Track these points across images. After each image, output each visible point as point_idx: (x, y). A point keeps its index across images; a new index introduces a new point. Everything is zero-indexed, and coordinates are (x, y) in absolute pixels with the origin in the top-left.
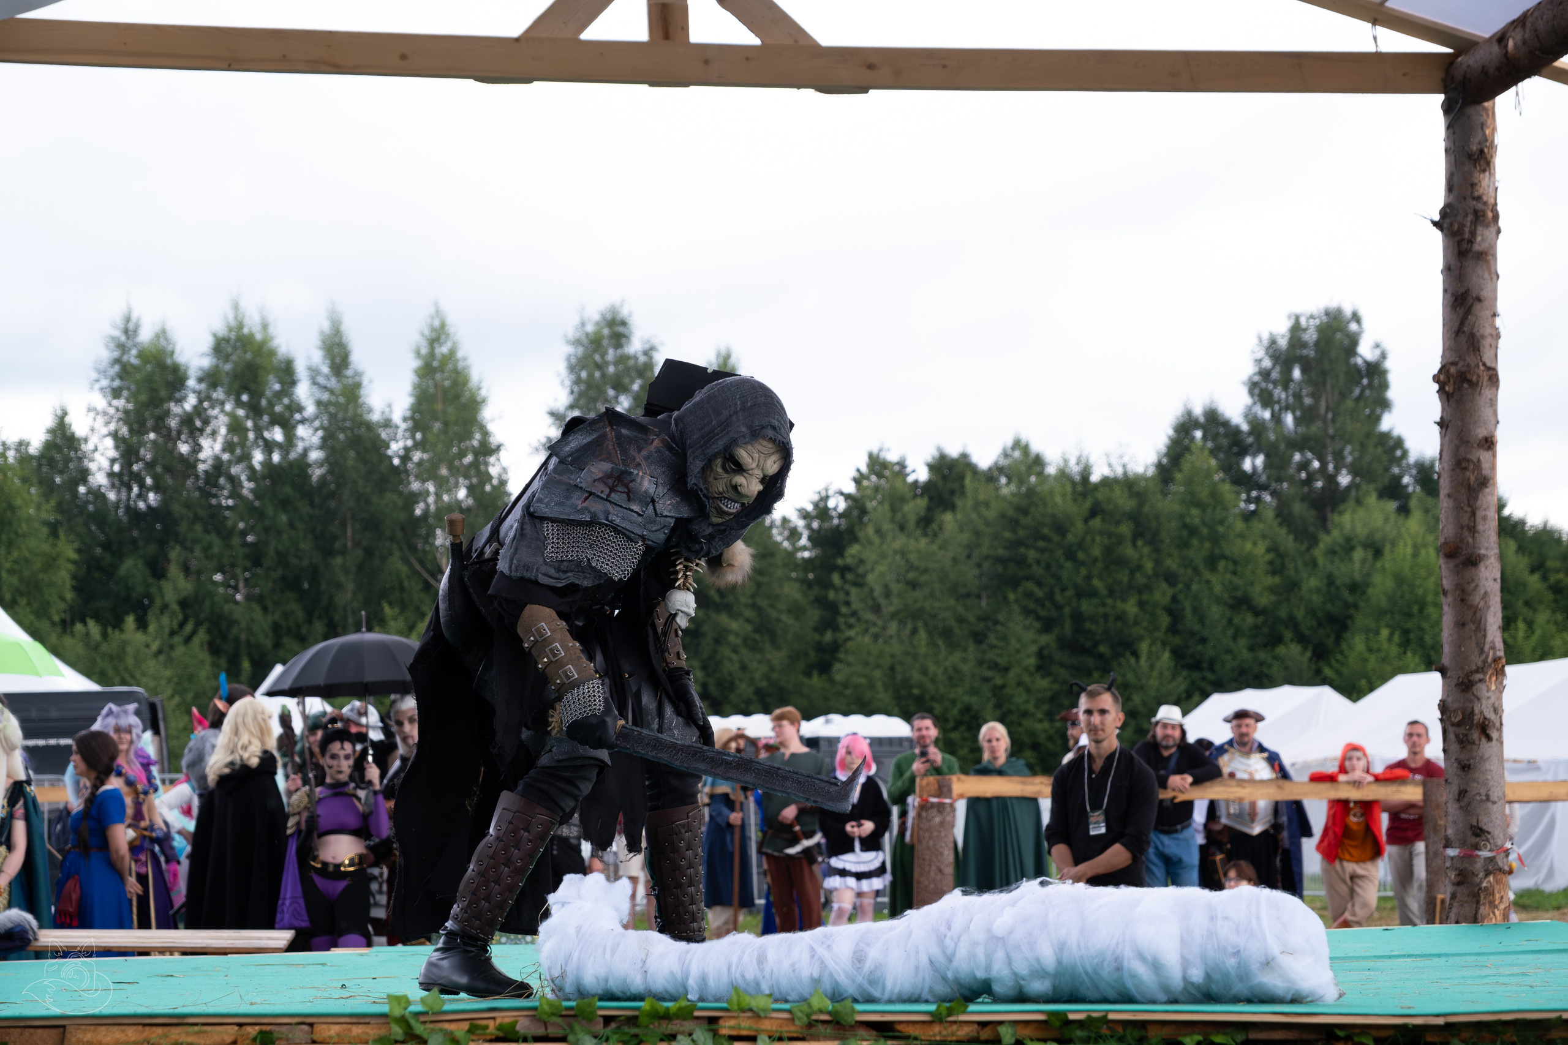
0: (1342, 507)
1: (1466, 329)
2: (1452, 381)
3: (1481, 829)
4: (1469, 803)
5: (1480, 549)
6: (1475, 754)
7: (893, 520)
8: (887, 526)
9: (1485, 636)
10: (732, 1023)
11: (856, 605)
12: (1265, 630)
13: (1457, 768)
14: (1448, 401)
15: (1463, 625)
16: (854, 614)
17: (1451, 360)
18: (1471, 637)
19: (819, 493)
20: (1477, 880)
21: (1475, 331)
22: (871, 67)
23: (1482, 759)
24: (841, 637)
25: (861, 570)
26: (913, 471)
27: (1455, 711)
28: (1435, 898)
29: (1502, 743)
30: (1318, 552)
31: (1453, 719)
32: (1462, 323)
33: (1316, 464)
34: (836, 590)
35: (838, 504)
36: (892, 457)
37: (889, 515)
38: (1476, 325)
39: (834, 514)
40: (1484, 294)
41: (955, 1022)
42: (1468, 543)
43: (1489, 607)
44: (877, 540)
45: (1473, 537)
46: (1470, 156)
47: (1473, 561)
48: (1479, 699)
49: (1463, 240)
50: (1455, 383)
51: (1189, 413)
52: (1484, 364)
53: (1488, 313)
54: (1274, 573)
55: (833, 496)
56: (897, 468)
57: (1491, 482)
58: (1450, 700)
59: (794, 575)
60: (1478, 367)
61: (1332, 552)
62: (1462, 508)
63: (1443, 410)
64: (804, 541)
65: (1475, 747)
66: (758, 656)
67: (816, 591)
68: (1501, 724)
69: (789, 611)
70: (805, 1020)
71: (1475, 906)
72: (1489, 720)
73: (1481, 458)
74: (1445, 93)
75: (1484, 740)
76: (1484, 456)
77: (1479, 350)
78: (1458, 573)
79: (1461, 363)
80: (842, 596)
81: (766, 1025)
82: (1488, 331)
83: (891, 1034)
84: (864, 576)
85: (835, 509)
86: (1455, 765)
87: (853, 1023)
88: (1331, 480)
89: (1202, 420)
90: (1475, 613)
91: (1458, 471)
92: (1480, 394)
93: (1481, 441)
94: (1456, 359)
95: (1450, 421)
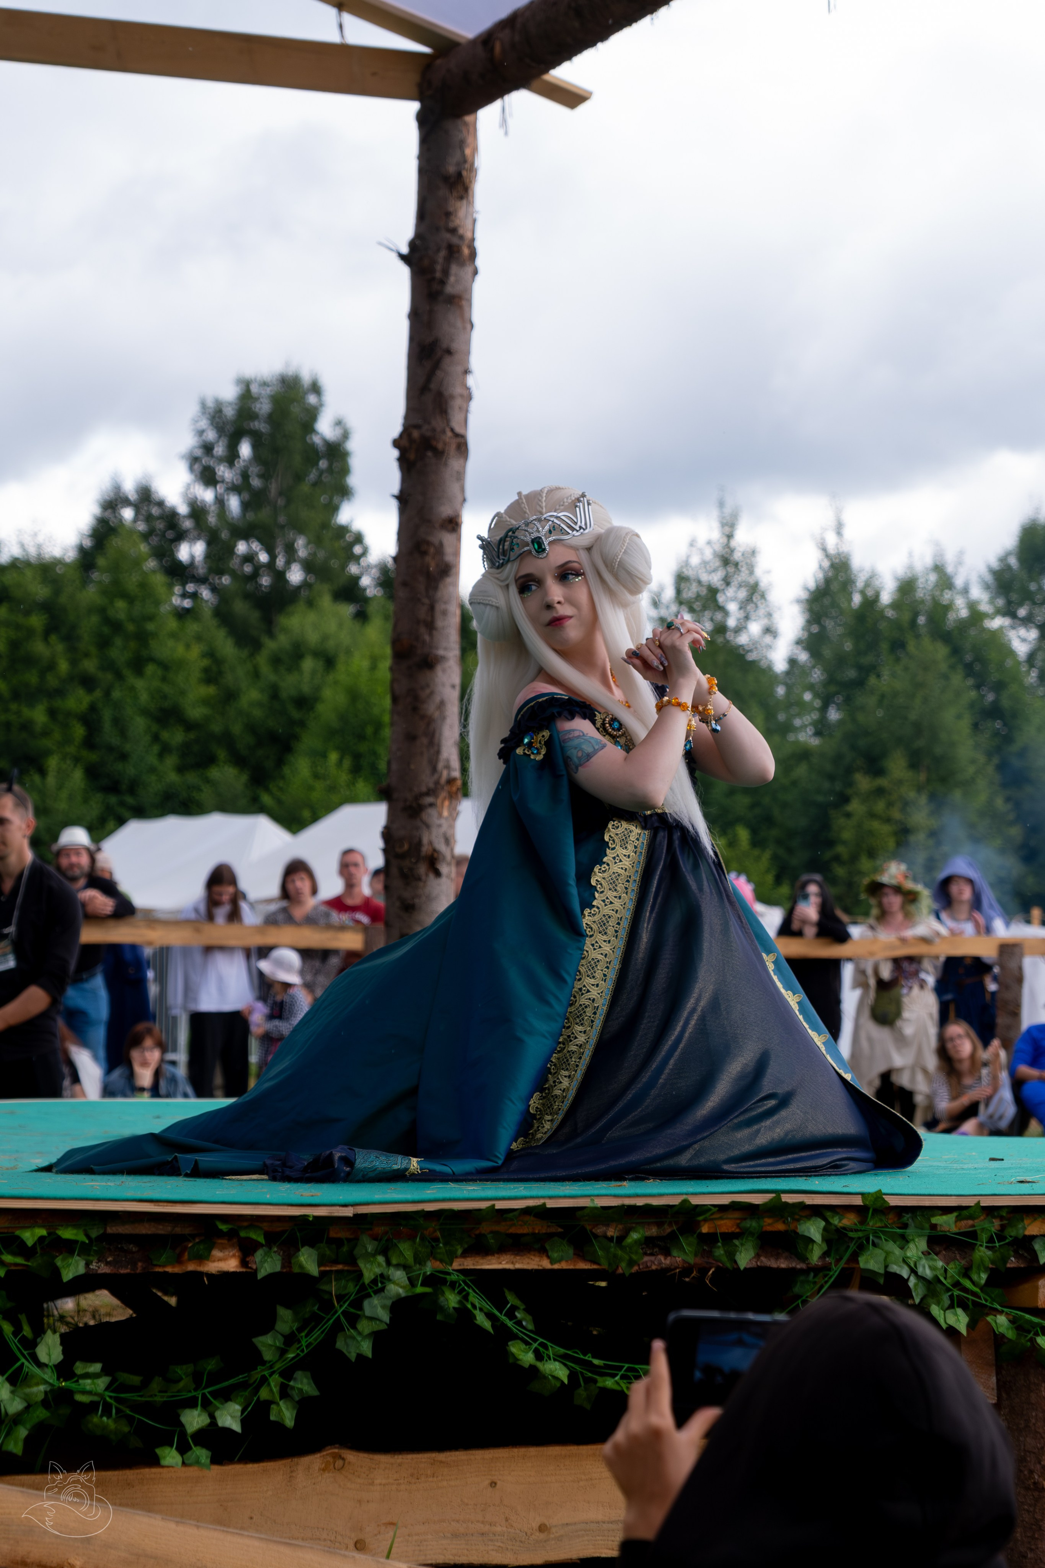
0: (290, 609)
1: (433, 386)
2: (414, 446)
5: (438, 648)
9: (439, 752)
12: (197, 749)
13: (399, 908)
14: (410, 470)
15: (414, 738)
17: (414, 422)
18: (420, 752)
21: (443, 389)
30: (262, 660)
31: (397, 848)
32: (428, 379)
33: (264, 557)
38: (446, 382)
40: (454, 346)
42: (424, 641)
45: (431, 635)
46: (446, 179)
47: (430, 663)
48: (428, 827)
49: (434, 278)
50: (417, 450)
51: (119, 489)
52: (453, 430)
53: (459, 369)
57: (454, 570)
58: (394, 826)
60: (446, 433)
61: (277, 660)
62: (420, 600)
63: (403, 480)
73: (444, 541)
74: (421, 101)
75: (432, 876)
76: (447, 538)
77: (446, 411)
78: (411, 676)
79: (425, 428)
82: (458, 390)
88: (281, 575)
89: (133, 497)
90: (428, 724)
91: (416, 555)
92: (446, 464)
93: (444, 521)
94: (420, 422)
95: (410, 495)
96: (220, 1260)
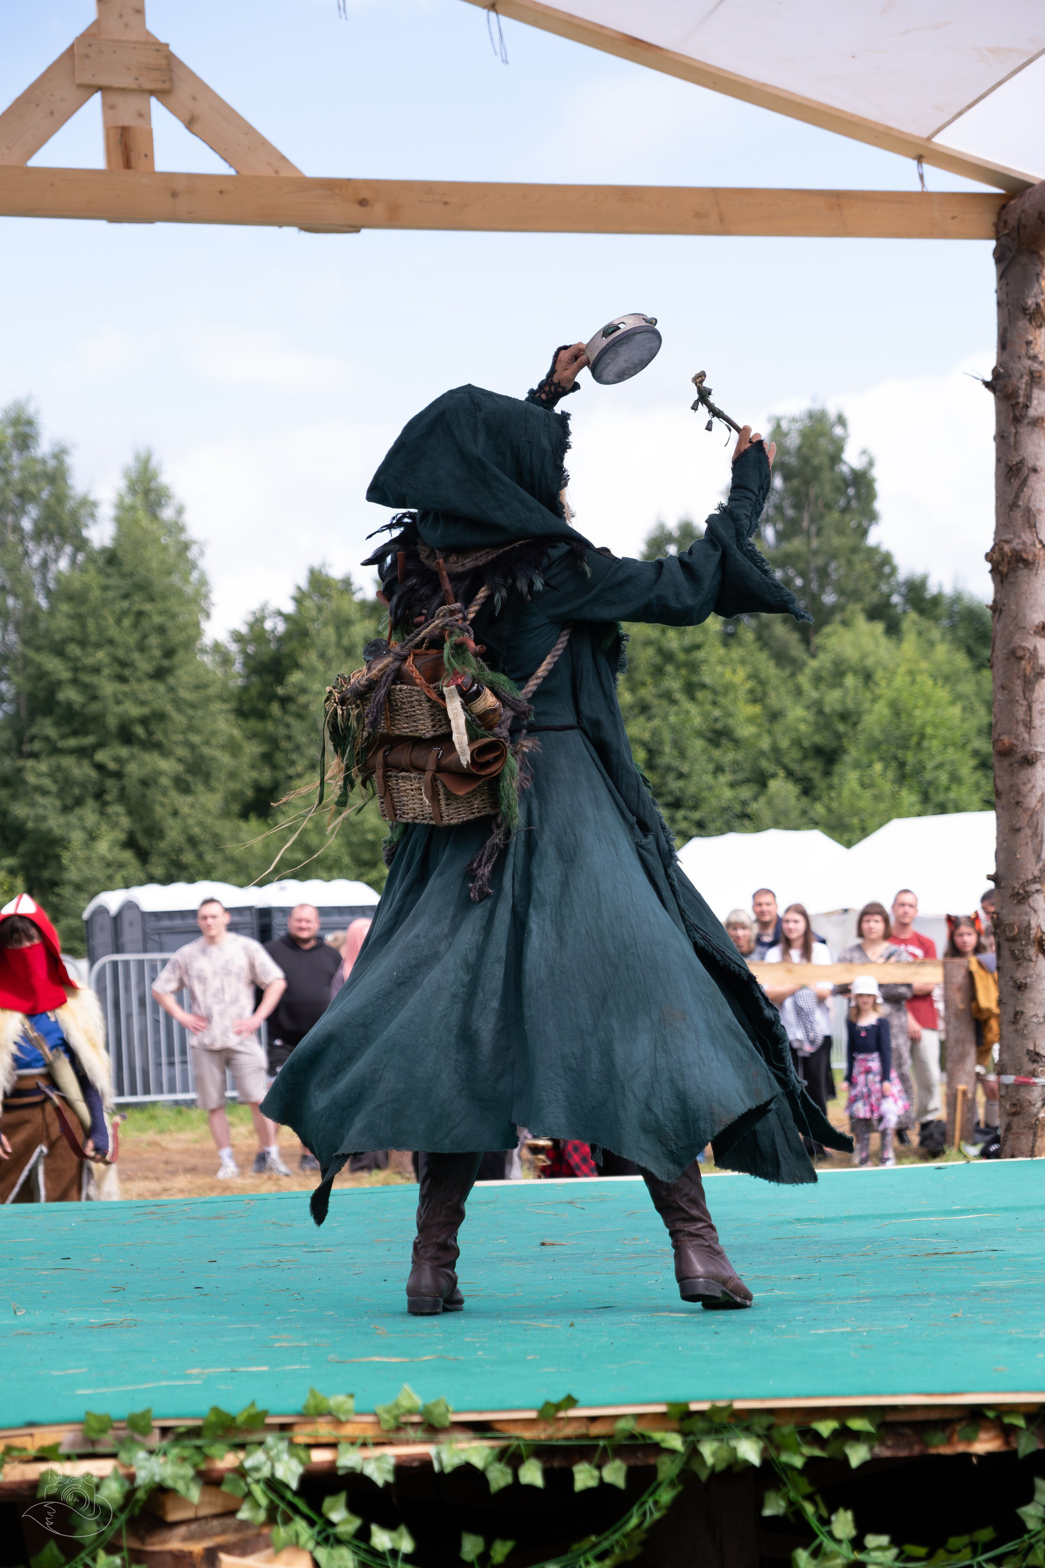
0: (827, 629)
1: (1021, 503)
2: (1006, 559)
3: (1038, 1054)
4: (1026, 1026)
5: (1036, 746)
6: (1032, 972)
7: (338, 644)
8: (331, 652)
9: (1041, 842)
10: (308, 1429)
12: (747, 766)
13: (1013, 987)
14: (1002, 582)
15: (1019, 830)
16: (298, 748)
17: (1005, 537)
18: (1027, 843)
19: (254, 613)
20: (1034, 1110)
21: (1031, 505)
22: (363, 203)
23: (1039, 977)
24: (280, 775)
25: (302, 699)
26: (361, 589)
27: (1011, 925)
28: (956, 1090)
30: (804, 680)
31: (1008, 933)
32: (1017, 497)
33: (799, 582)
34: (277, 721)
35: (275, 626)
36: (336, 573)
37: (333, 638)
38: (1032, 499)
39: (271, 637)
40: (1039, 464)
41: (562, 1419)
42: (1023, 740)
44: (320, 666)
45: (1029, 733)
46: (1025, 311)
47: (1030, 760)
48: (1035, 911)
49: (1018, 403)
50: (1009, 563)
51: (662, 527)
52: (1041, 542)
54: (755, 701)
55: (270, 617)
56: (340, 586)
58: (1004, 912)
59: (226, 706)
60: (1035, 545)
61: (817, 679)
62: (1017, 701)
63: (997, 591)
64: (238, 667)
65: (1032, 964)
66: (189, 799)
67: (253, 724)
69: (223, 747)
70: (392, 1423)
71: (1031, 1138)
73: (1038, 646)
74: (998, 239)
75: (1041, 956)
76: (1040, 643)
77: (1035, 527)
78: (1013, 772)
79: (1016, 542)
80: (282, 731)
81: (348, 1431)
83: (490, 1435)
84: (305, 706)
85: (273, 632)
86: (1011, 983)
87: (447, 1424)
88: (815, 598)
89: (676, 533)
90: (1032, 816)
91: (1012, 660)
92: (1036, 574)
93: (1037, 627)
94: (1011, 536)
95: (1004, 605)
96: (986, 1441)
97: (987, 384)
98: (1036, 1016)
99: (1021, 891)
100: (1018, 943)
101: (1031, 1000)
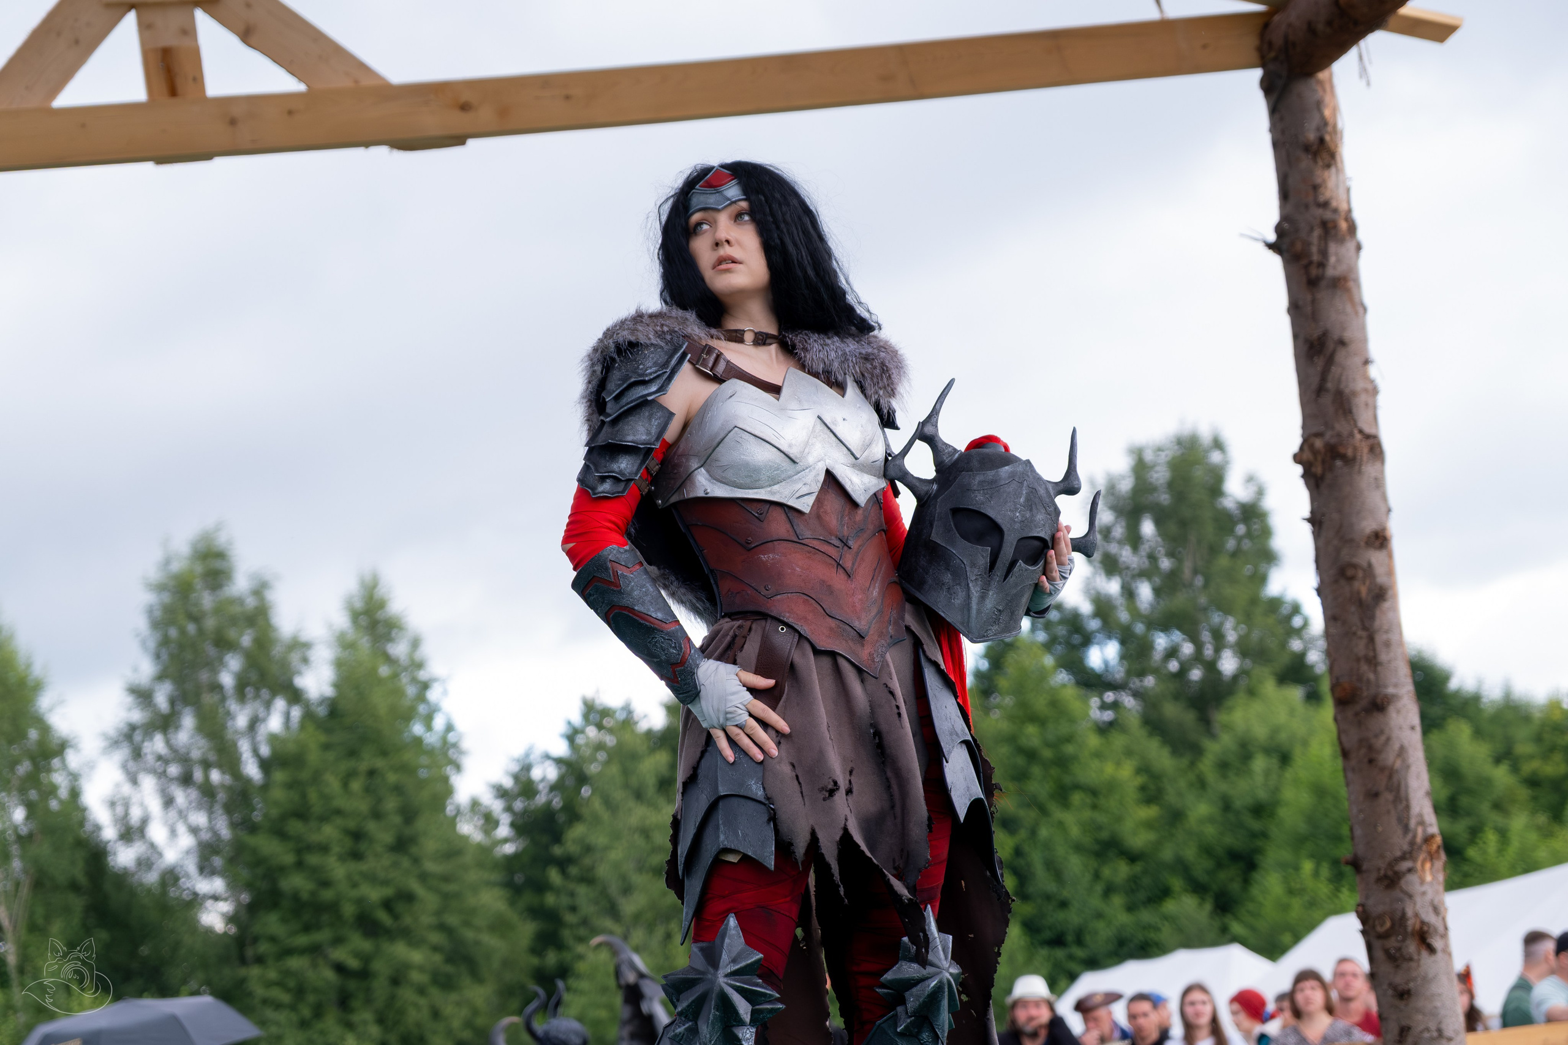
0: (1227, 704)
1: (1329, 385)
2: (1319, 458)
5: (1386, 687)
6: (1414, 974)
9: (1408, 807)
11: (587, 908)
12: (1147, 881)
13: (1393, 998)
14: (1318, 487)
15: (1376, 795)
16: (585, 922)
17: (1315, 430)
18: (1389, 812)
19: (518, 761)
21: (1342, 386)
22: (465, 107)
23: (1426, 980)
24: (568, 956)
25: (587, 861)
27: (1381, 917)
29: (1450, 955)
31: (1378, 929)
32: (1324, 378)
34: (557, 891)
35: (545, 773)
36: (612, 702)
37: (618, 780)
38: (1344, 378)
39: (541, 787)
40: (1347, 335)
42: (1368, 681)
43: (1408, 767)
44: (605, 816)
45: (1375, 672)
46: (1306, 148)
47: (1379, 705)
48: (1410, 896)
49: (1311, 263)
50: (1323, 462)
52: (1361, 432)
53: (1358, 361)
54: (1149, 801)
55: (538, 762)
56: (620, 716)
57: (1390, 593)
58: (1370, 902)
59: (496, 877)
60: (1351, 435)
62: (1355, 634)
63: (1313, 499)
64: (503, 831)
65: (1413, 964)
67: (527, 896)
68: (1446, 928)
69: (491, 928)
72: (1428, 924)
73: (1374, 561)
74: (1263, 65)
75: (1424, 953)
76: (1376, 557)
77: (1350, 412)
78: (1360, 724)
79: (1328, 435)
80: (565, 901)
82: (1360, 385)
84: (592, 868)
85: (542, 780)
86: (1390, 992)
90: (1390, 777)
91: (1343, 582)
92: (1360, 472)
93: (1369, 537)
94: (1322, 428)
95: (1323, 515)
97: (1271, 246)
98: (1428, 1030)
99: (1390, 873)
100: (1393, 939)
101: (1418, 1011)
